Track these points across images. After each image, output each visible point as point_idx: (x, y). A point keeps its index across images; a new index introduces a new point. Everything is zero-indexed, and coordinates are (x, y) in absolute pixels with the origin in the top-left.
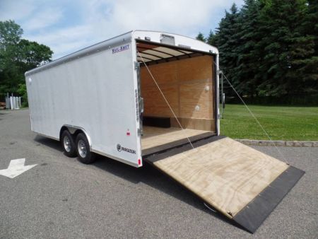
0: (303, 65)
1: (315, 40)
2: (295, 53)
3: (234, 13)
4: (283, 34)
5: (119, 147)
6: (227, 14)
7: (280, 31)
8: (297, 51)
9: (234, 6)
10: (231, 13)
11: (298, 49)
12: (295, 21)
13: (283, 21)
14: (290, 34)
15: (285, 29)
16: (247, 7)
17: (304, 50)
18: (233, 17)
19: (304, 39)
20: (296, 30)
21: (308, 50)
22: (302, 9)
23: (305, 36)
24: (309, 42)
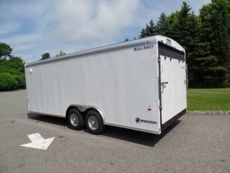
0: (204, 61)
1: (210, 45)
2: (198, 53)
3: (152, 26)
4: (189, 41)
5: (138, 120)
6: (148, 27)
7: (187, 39)
8: (199, 52)
9: (152, 21)
10: (150, 25)
11: (200, 51)
12: (195, 32)
13: (188, 33)
14: (192, 41)
15: (190, 38)
16: (160, 22)
17: (203, 51)
18: (152, 29)
19: (203, 44)
20: (196, 38)
21: (206, 51)
22: (199, 25)
23: (203, 42)
24: (206, 46)
